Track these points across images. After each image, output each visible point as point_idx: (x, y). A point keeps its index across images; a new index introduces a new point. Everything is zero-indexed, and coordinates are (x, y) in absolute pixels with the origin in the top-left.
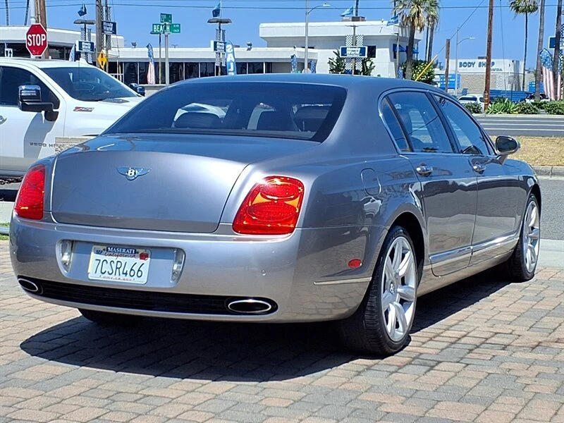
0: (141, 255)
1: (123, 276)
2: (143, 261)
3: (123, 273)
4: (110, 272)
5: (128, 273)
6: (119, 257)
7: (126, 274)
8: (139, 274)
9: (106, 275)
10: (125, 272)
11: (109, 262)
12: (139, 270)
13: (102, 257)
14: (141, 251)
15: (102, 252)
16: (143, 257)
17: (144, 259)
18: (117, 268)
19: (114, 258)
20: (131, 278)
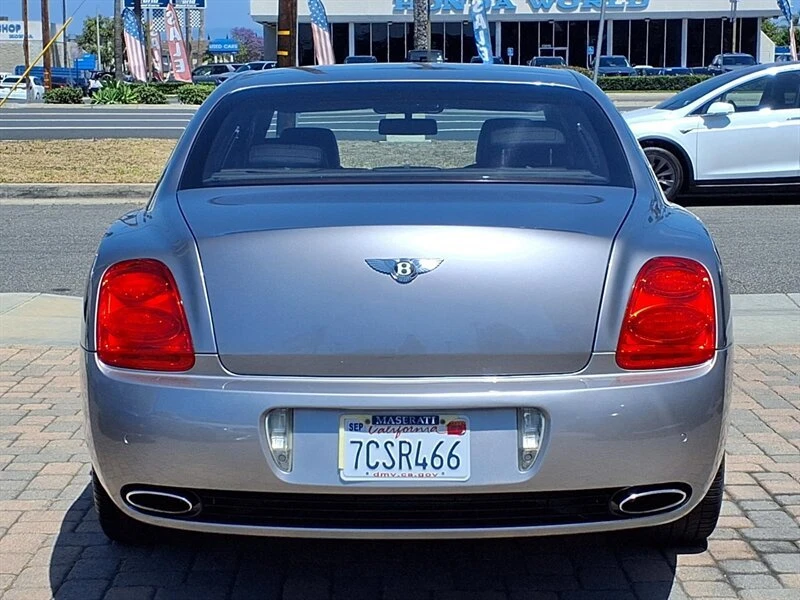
0: (448, 425)
1: (417, 470)
2: (455, 438)
3: (417, 464)
4: (389, 464)
5: (428, 462)
6: (402, 434)
7: (424, 465)
8: (453, 462)
9: (381, 469)
10: (420, 461)
11: (382, 445)
12: (451, 455)
13: (364, 437)
14: (449, 419)
15: (361, 425)
16: (456, 428)
17: (459, 433)
18: (401, 455)
19: (390, 437)
20: (435, 472)
